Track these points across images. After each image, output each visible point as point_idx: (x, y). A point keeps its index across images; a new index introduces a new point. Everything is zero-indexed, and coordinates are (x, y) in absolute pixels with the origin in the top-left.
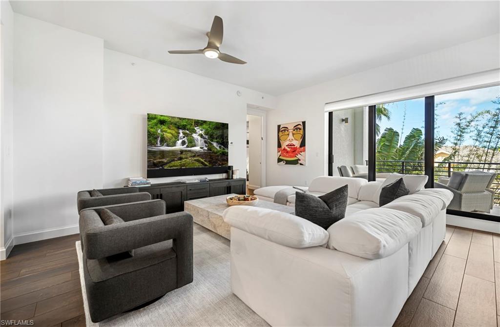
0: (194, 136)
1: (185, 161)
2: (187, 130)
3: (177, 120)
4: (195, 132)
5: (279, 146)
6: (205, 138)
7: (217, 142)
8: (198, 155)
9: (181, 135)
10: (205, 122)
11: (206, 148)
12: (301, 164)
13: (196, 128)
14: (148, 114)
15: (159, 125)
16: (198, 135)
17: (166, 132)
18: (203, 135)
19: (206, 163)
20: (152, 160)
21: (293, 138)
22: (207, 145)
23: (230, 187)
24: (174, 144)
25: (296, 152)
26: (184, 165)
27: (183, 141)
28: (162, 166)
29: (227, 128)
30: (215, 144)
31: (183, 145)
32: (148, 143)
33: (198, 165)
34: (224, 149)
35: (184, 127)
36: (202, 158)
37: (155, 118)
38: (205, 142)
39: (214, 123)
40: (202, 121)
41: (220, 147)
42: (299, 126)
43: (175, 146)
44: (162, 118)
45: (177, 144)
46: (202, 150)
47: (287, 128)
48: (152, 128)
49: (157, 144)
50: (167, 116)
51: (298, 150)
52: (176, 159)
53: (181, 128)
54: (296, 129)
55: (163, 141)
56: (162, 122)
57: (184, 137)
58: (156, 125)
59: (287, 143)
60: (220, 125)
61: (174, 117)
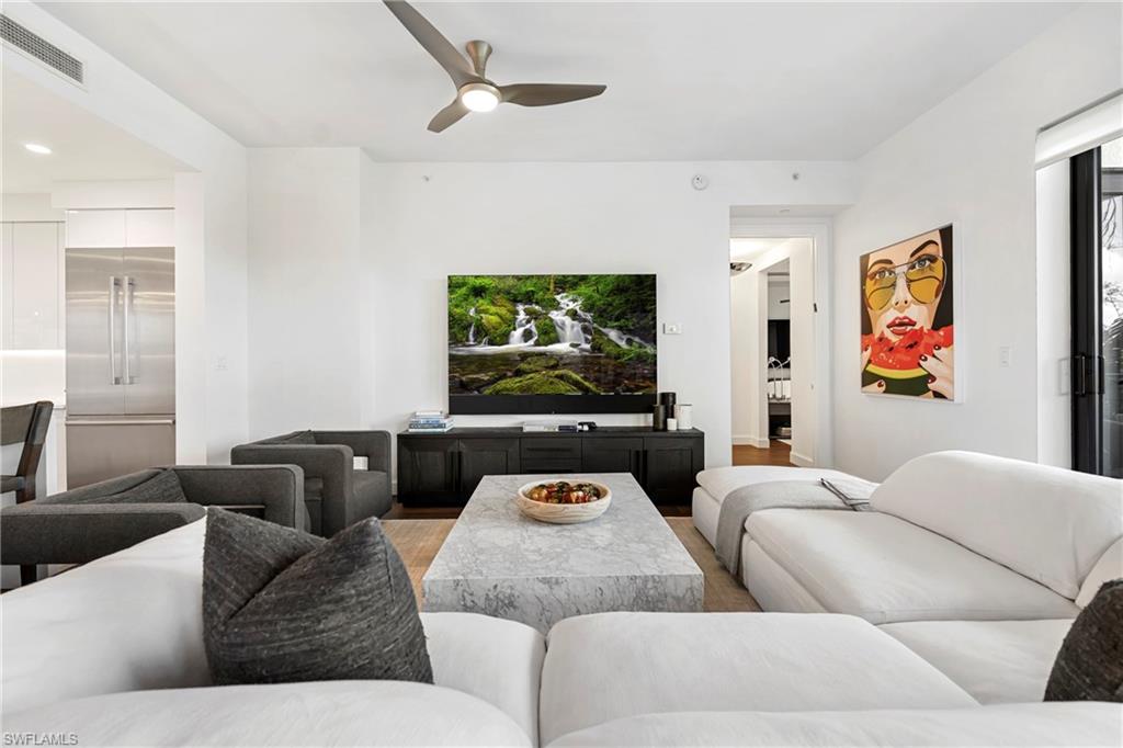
0: (553, 317)
1: (531, 378)
2: (537, 303)
3: (511, 282)
4: (557, 306)
5: (867, 328)
6: (585, 320)
7: (620, 328)
8: (565, 365)
9: (522, 316)
10: (584, 278)
11: (588, 346)
12: (938, 395)
13: (558, 297)
14: (449, 277)
15: (472, 299)
16: (565, 312)
17: (486, 312)
18: (579, 312)
19: (587, 384)
20: (457, 375)
21: (909, 298)
22: (590, 337)
23: (645, 452)
24: (505, 339)
25: (921, 348)
26: (529, 388)
27: (526, 330)
28: (478, 389)
29: (653, 287)
30: (613, 335)
31: (526, 341)
32: (450, 339)
33: (563, 388)
34: (641, 346)
35: (528, 298)
36: (574, 371)
37: (464, 284)
38: (585, 330)
39: (609, 279)
40: (574, 276)
41: (629, 342)
42: (930, 250)
43: (507, 343)
44: (478, 282)
45: (511, 340)
46: (575, 350)
47: (890, 262)
48: (457, 306)
49: (468, 340)
50: (488, 276)
51: (926, 340)
52: (509, 374)
53: (520, 301)
54: (921, 260)
55: (482, 333)
56: (479, 292)
57: (528, 322)
58: (466, 299)
59: (891, 315)
60: (627, 280)
61: (505, 277)
